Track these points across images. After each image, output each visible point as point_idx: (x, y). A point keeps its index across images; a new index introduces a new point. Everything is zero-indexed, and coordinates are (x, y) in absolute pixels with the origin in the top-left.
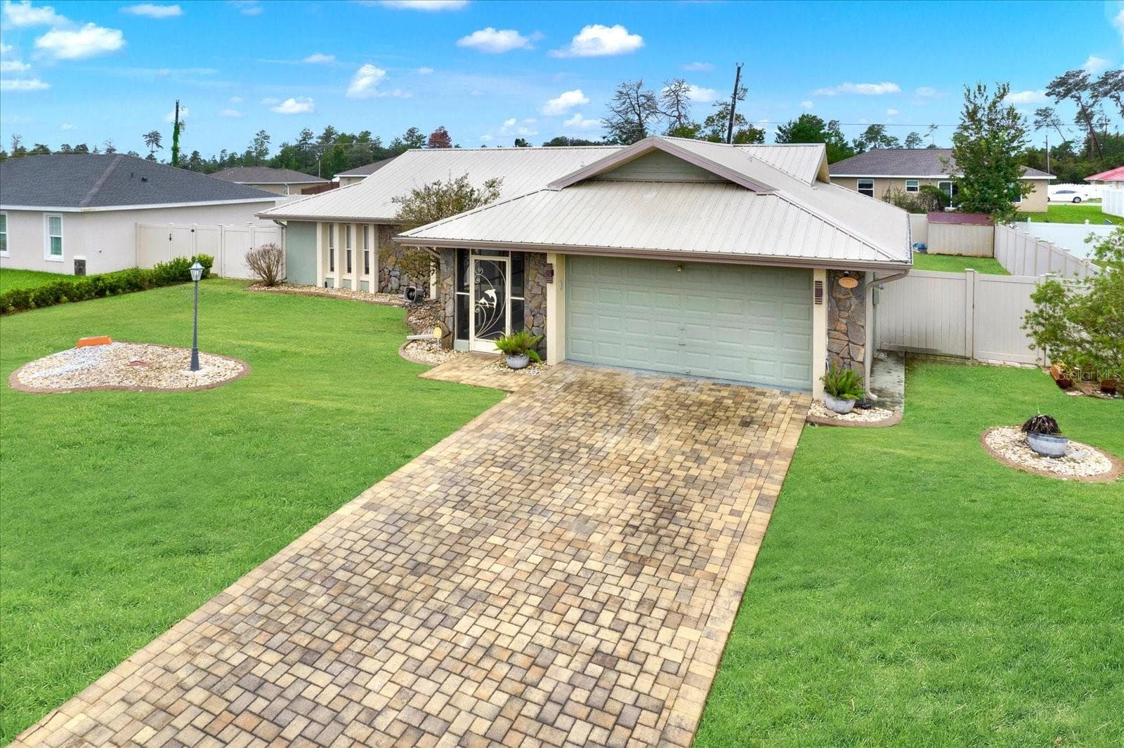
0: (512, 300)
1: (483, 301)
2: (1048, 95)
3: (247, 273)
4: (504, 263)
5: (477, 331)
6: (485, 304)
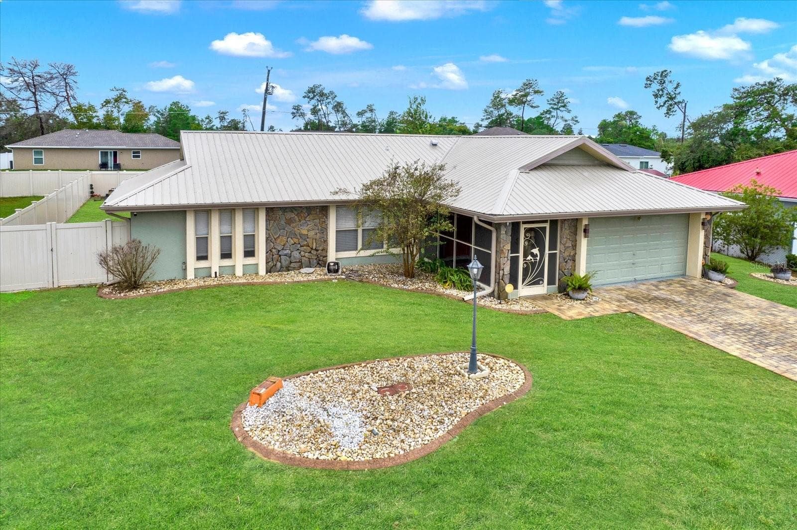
0: (549, 254)
1: (529, 258)
2: (304, 97)
3: (100, 276)
4: (545, 228)
5: (524, 280)
6: (531, 260)
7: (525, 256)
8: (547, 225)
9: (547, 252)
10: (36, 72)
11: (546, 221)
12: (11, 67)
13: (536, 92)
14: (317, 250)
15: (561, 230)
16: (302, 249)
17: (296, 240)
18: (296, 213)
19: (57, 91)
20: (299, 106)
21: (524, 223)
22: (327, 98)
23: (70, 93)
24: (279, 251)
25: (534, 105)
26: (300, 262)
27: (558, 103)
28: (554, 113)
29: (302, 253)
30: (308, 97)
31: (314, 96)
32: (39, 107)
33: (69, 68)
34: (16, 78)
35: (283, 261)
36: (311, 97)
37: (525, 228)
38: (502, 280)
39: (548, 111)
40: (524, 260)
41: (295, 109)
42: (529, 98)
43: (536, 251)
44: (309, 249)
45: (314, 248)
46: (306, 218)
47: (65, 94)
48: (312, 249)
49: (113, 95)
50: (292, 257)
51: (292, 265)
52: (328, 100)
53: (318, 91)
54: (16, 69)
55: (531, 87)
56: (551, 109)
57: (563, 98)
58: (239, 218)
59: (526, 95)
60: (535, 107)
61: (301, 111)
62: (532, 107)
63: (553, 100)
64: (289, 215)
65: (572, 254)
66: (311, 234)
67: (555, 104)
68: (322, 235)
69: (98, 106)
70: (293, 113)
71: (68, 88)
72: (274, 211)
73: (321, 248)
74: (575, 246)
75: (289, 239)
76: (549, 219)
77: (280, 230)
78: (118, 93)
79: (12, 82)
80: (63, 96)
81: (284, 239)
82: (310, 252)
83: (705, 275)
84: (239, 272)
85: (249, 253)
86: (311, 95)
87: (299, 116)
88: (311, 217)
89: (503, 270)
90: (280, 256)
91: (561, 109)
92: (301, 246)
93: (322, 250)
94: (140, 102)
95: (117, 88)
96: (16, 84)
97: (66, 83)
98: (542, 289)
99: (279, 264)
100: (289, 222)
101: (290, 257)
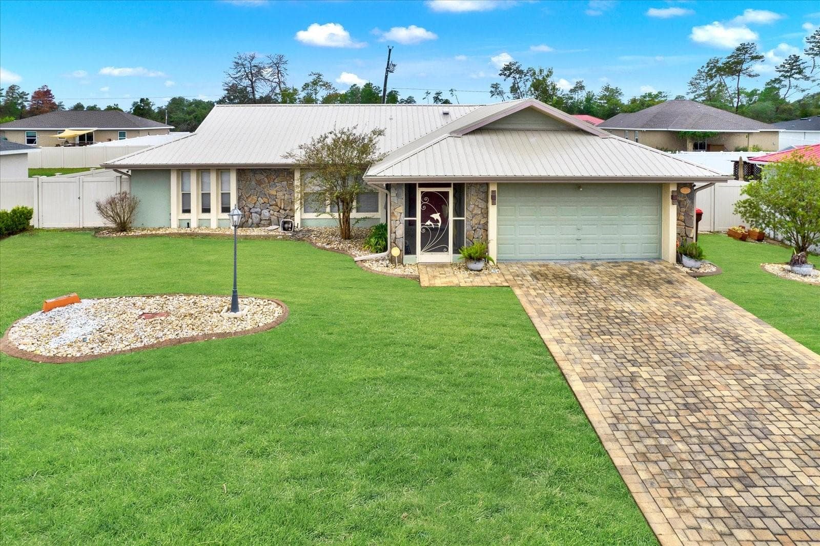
7: (424, 220)
8: (451, 191)
9: (451, 218)
10: (253, 63)
11: (448, 185)
12: (237, 60)
13: (753, 58)
14: (285, 210)
15: (467, 196)
16: (271, 208)
17: (266, 200)
18: (265, 175)
19: (271, 79)
20: (497, 84)
21: (421, 185)
22: (525, 75)
23: (282, 79)
24: (250, 209)
25: (752, 74)
26: (270, 219)
27: (792, 69)
28: (786, 82)
29: (271, 212)
30: (505, 75)
31: (511, 74)
32: (256, 92)
33: (281, 57)
34: (239, 70)
35: (253, 218)
36: (507, 74)
37: (422, 192)
38: (395, 243)
39: (776, 80)
40: (422, 225)
41: (493, 87)
42: (744, 66)
43: (436, 216)
44: (277, 209)
45: (282, 208)
46: (275, 179)
47: (277, 80)
48: (280, 208)
49: (310, 79)
50: (262, 216)
51: (262, 222)
52: (527, 77)
53: (514, 67)
54: (240, 62)
55: (746, 52)
56: (782, 78)
57: (798, 63)
58: (213, 178)
59: (741, 62)
60: (754, 76)
61: (500, 89)
62: (750, 76)
63: (784, 66)
64: (259, 177)
65: (482, 222)
66: (280, 195)
67: (787, 72)
68: (289, 197)
69: (300, 89)
70: (491, 92)
71: (280, 75)
72: (244, 172)
73: (289, 208)
74: (486, 214)
75: (259, 199)
76: (452, 182)
77: (251, 190)
78: (315, 77)
79: (237, 73)
80: (276, 82)
81: (255, 198)
82: (279, 212)
83: (679, 261)
84: (214, 225)
85: (226, 209)
86: (507, 73)
87: (498, 94)
88: (279, 179)
89: (395, 233)
90: (251, 213)
91: (795, 76)
92: (270, 206)
93: (290, 210)
94: (355, 85)
95: (314, 73)
96: (239, 74)
97: (279, 71)
98: (447, 257)
99: (250, 221)
100: (259, 183)
101: (260, 215)
